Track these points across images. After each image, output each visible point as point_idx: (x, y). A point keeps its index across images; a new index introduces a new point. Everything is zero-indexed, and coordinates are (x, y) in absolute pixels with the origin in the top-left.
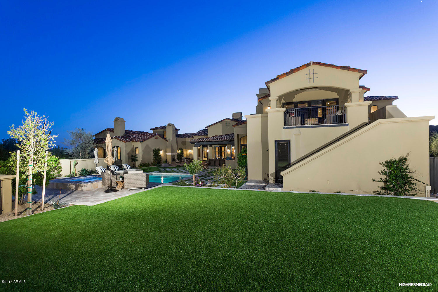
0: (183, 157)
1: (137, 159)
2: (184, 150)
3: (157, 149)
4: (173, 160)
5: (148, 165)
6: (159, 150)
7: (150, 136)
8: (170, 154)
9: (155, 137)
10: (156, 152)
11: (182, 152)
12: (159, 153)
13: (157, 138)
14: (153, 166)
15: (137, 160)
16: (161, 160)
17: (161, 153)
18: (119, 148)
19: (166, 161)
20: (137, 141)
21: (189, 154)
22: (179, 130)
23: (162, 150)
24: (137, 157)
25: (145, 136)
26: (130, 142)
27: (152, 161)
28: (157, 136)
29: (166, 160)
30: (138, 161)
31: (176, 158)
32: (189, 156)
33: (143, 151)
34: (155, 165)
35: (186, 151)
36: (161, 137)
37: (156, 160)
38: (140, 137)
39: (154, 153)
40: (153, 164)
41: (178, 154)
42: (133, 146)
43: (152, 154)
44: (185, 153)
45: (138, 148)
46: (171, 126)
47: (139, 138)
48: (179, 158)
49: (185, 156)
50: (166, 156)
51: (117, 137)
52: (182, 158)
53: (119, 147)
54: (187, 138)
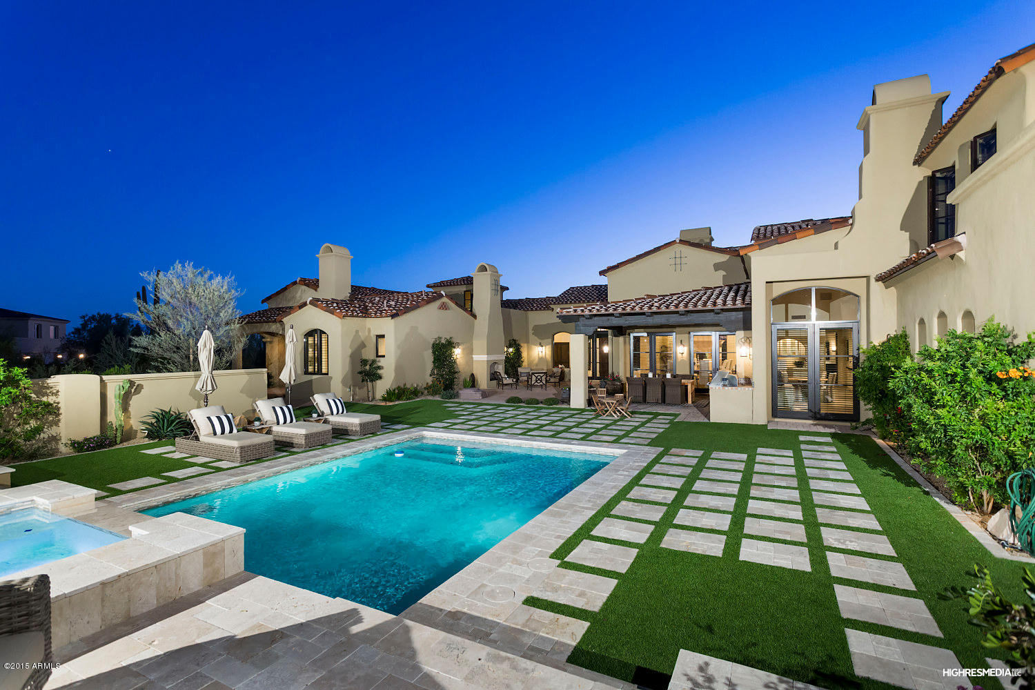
0: (519, 366)
1: (380, 372)
2: (522, 345)
3: (443, 341)
4: (494, 376)
5: (415, 393)
6: (450, 345)
7: (423, 299)
8: (484, 357)
9: (438, 303)
10: (442, 351)
11: (518, 353)
12: (451, 355)
13: (444, 307)
14: (430, 398)
15: (380, 377)
16: (456, 375)
17: (458, 353)
18: (323, 336)
19: (472, 382)
20: (380, 313)
21: (537, 358)
22: (507, 289)
23: (458, 344)
24: (380, 368)
25: (408, 300)
26: (357, 316)
27: (429, 380)
28: (445, 300)
29: (472, 375)
30: (382, 380)
31: (501, 369)
32: (537, 365)
33: (398, 347)
34: (435, 393)
35: (529, 349)
36: (457, 304)
37: (442, 376)
38: (393, 303)
39: (434, 352)
40: (432, 389)
41: (508, 360)
42: (369, 329)
43: (429, 357)
44: (524, 354)
45: (383, 336)
46: (489, 272)
47: (389, 306)
48: (510, 370)
49: (525, 364)
50: (470, 361)
51: (318, 300)
52: (520, 369)
53: (325, 333)
54: (532, 310)
